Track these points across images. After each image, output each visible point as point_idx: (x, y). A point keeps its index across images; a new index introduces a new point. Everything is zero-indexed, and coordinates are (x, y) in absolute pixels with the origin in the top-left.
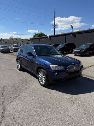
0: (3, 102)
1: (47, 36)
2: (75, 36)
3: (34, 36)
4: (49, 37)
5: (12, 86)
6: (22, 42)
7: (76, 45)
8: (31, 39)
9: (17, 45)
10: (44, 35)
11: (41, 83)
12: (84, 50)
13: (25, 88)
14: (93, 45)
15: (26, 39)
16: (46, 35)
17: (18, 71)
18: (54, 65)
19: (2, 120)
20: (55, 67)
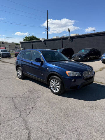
0: (20, 115)
1: (40, 39)
2: (72, 41)
3: (25, 39)
4: (43, 41)
5: (21, 96)
6: (10, 46)
7: (74, 50)
8: (21, 43)
9: (4, 49)
10: (37, 39)
11: (54, 91)
12: (84, 56)
13: (37, 98)
14: (92, 50)
15: (13, 43)
16: (38, 38)
17: (20, 80)
18: (71, 72)
19: (29, 133)
20: (71, 73)
